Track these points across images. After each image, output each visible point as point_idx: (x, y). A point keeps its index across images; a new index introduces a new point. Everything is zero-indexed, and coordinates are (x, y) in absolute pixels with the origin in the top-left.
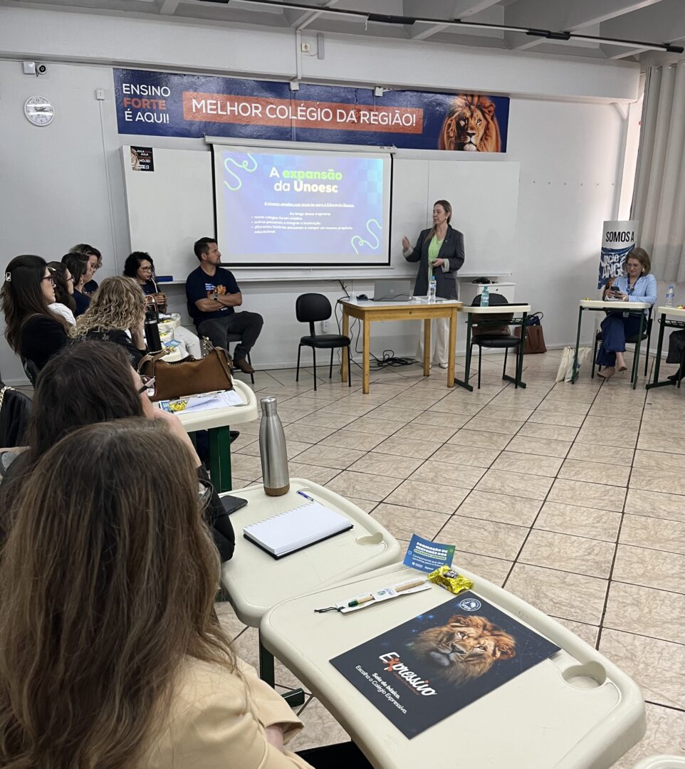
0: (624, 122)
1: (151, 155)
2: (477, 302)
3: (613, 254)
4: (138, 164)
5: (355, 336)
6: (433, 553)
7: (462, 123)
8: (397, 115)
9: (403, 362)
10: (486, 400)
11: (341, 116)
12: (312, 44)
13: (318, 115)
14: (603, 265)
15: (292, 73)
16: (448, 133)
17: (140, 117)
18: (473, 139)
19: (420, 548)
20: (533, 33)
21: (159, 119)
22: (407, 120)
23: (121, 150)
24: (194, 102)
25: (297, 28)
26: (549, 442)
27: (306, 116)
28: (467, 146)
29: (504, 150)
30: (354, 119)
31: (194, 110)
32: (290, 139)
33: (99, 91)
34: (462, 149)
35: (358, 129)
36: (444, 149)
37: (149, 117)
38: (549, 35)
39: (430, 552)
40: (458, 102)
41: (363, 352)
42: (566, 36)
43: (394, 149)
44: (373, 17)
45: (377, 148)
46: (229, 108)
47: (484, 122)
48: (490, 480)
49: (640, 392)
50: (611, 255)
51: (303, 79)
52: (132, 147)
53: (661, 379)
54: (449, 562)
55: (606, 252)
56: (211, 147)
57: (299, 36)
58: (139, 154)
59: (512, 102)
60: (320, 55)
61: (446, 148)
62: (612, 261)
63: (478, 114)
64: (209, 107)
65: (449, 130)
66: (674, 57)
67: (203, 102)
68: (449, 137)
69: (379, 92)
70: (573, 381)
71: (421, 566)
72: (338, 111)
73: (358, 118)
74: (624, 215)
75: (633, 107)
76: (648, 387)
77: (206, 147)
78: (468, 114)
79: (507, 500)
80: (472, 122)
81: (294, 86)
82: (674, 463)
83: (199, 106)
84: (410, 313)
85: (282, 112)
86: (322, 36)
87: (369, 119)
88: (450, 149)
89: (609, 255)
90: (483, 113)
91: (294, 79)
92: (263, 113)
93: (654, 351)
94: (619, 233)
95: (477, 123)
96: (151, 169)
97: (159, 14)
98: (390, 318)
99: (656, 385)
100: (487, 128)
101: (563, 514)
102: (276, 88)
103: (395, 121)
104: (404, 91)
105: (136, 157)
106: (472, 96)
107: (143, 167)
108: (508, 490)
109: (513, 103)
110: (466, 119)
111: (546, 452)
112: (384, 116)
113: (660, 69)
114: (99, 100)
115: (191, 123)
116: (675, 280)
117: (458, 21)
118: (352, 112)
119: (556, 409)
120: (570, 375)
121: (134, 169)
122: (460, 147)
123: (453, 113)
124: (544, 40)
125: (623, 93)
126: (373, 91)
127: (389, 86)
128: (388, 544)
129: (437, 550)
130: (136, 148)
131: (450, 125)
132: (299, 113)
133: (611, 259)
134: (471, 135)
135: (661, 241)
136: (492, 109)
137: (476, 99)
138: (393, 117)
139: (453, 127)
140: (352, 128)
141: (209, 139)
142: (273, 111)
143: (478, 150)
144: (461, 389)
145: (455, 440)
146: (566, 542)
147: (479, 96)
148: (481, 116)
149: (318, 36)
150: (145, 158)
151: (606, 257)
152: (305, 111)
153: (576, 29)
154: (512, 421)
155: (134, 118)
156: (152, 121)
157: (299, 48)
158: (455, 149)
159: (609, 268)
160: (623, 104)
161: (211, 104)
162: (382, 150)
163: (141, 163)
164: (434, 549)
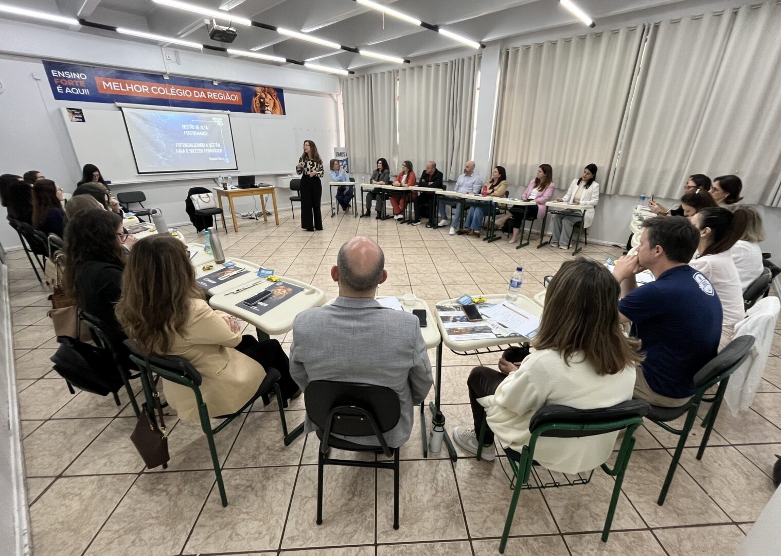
0: (336, 103)
1: (81, 113)
7: (262, 100)
8: (228, 95)
12: (172, 56)
13: (184, 93)
15: (163, 70)
16: (256, 105)
17: (68, 90)
18: (269, 108)
19: (263, 272)
20: (288, 61)
21: (82, 92)
22: (234, 98)
24: (104, 83)
25: (161, 46)
28: (266, 112)
29: (284, 114)
30: (204, 96)
31: (105, 88)
32: (169, 105)
33: (34, 74)
34: (264, 113)
35: (207, 101)
36: (255, 113)
37: (75, 91)
38: (295, 62)
40: (258, 90)
42: (303, 63)
43: (229, 112)
46: (128, 88)
47: (272, 100)
51: (171, 74)
52: (67, 108)
54: (272, 274)
56: (120, 108)
57: (163, 51)
58: (73, 112)
59: (284, 91)
60: (178, 62)
61: (256, 111)
63: (269, 96)
65: (255, 102)
67: (110, 83)
68: (256, 107)
69: (216, 84)
70: (332, 217)
71: (263, 276)
72: (195, 92)
73: (207, 95)
75: (339, 96)
78: (264, 96)
80: (267, 100)
83: (108, 86)
85: (161, 91)
87: (213, 96)
88: (258, 113)
90: (271, 96)
91: (165, 73)
92: (150, 90)
94: (341, 153)
95: (269, 100)
96: (84, 121)
100: (275, 103)
102: (156, 77)
103: (227, 98)
104: (229, 84)
105: (71, 114)
106: (265, 87)
107: (78, 120)
110: (263, 98)
112: (220, 95)
114: (36, 79)
118: (202, 92)
121: (72, 121)
122: (263, 112)
123: (256, 95)
126: (212, 83)
127: (220, 81)
129: (268, 272)
130: (71, 109)
131: (256, 101)
132: (172, 92)
134: (267, 106)
136: (275, 94)
137: (266, 89)
138: (225, 96)
139: (258, 102)
140: (204, 101)
141: (118, 104)
142: (155, 90)
143: (272, 113)
145: (282, 247)
147: (268, 88)
148: (270, 97)
149: (175, 52)
150: (78, 115)
152: (175, 91)
155: (64, 90)
156: (77, 93)
157: (165, 57)
158: (260, 113)
160: (334, 95)
161: (115, 85)
162: (222, 112)
163: (76, 118)
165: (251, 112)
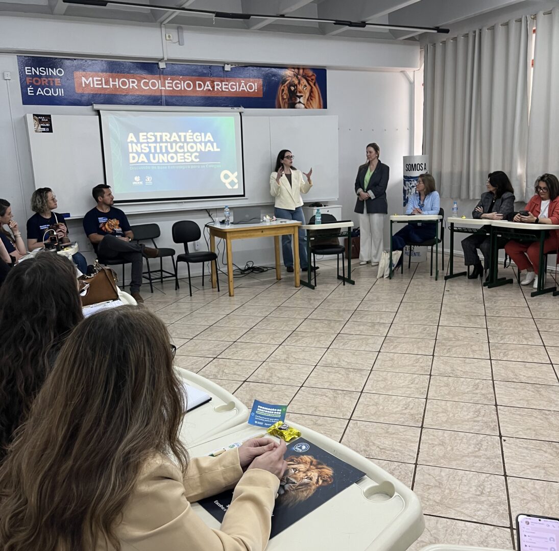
0: (412, 85)
1: (50, 121)
2: (312, 221)
3: (412, 180)
4: (40, 128)
5: (221, 251)
6: (271, 412)
7: (293, 88)
8: (243, 84)
9: (260, 270)
10: (325, 295)
11: (200, 86)
12: (174, 34)
13: (182, 86)
14: (406, 189)
15: (160, 56)
16: (282, 96)
17: (40, 92)
19: (261, 410)
20: (339, 23)
21: (55, 92)
22: (251, 87)
23: (25, 117)
24: (84, 79)
25: (161, 23)
26: (373, 325)
27: (172, 87)
28: (297, 105)
29: (325, 107)
30: (210, 88)
31: (84, 86)
32: (161, 104)
33: (6, 74)
34: (294, 108)
35: (213, 95)
36: (280, 107)
37: (47, 92)
38: (351, 24)
39: (268, 412)
40: (288, 73)
41: (227, 264)
42: (363, 24)
43: (242, 109)
44: (218, 15)
45: (229, 109)
46: (111, 83)
47: (309, 88)
48: (329, 357)
49: (441, 282)
50: (411, 181)
51: (168, 60)
52: (34, 115)
53: (455, 272)
54: (282, 418)
55: (407, 179)
56: (98, 113)
57: (163, 29)
58: (40, 120)
59: (328, 72)
60: (180, 43)
61: (282, 107)
62: (412, 185)
63: (304, 81)
64: (95, 83)
65: (283, 93)
66: (444, 37)
67: (91, 79)
68: (283, 99)
69: (228, 68)
70: (390, 277)
71: (262, 423)
72: (197, 82)
73: (213, 87)
74: (418, 151)
75: (417, 74)
76: (446, 278)
77: (94, 113)
78: (296, 82)
79: (343, 372)
80: (300, 88)
81: (162, 65)
82: (467, 334)
83: (87, 82)
84: (262, 232)
85: (154, 85)
86: (181, 28)
87: (221, 88)
88: (284, 108)
89: (409, 181)
90: (308, 81)
91: (161, 60)
92: (138, 85)
93: (447, 250)
94: (415, 164)
95: (304, 88)
96: (51, 131)
97: (52, 14)
98: (246, 236)
99: (451, 276)
100: (311, 92)
101: (385, 380)
102: (149, 67)
103: (241, 89)
104: (247, 67)
105: (37, 123)
106: (298, 69)
107: (44, 129)
108: (344, 364)
109: (329, 74)
110: (295, 86)
111: (372, 332)
112: (232, 85)
113: (434, 45)
114: (6, 80)
115: (82, 95)
116: (459, 197)
117: (283, 16)
118: (208, 83)
119: (378, 299)
120: (387, 273)
121: (36, 131)
122: (292, 105)
123: (284, 81)
124: (347, 28)
125: (410, 64)
126: (223, 67)
127: (235, 63)
128: (239, 409)
129: (273, 410)
130: (38, 116)
131: (283, 90)
132: (167, 85)
133: (411, 184)
134: (300, 97)
135: (446, 169)
136: (313, 77)
137: (301, 71)
138: (240, 86)
139: (286, 91)
140: (209, 95)
141: (96, 107)
142: (146, 84)
143: (306, 108)
144: (306, 288)
145: (302, 328)
146: (388, 401)
147: (303, 69)
148: (306, 83)
149: (178, 28)
150: (45, 123)
151: (407, 182)
152: (172, 83)
153: (371, 19)
154: (344, 311)
155: (35, 92)
156: (50, 94)
157: (164, 37)
158: (288, 108)
159: (410, 190)
160: (410, 72)
161: (97, 80)
162: (232, 110)
163: (42, 127)
164: (271, 410)
165: (274, 107)
